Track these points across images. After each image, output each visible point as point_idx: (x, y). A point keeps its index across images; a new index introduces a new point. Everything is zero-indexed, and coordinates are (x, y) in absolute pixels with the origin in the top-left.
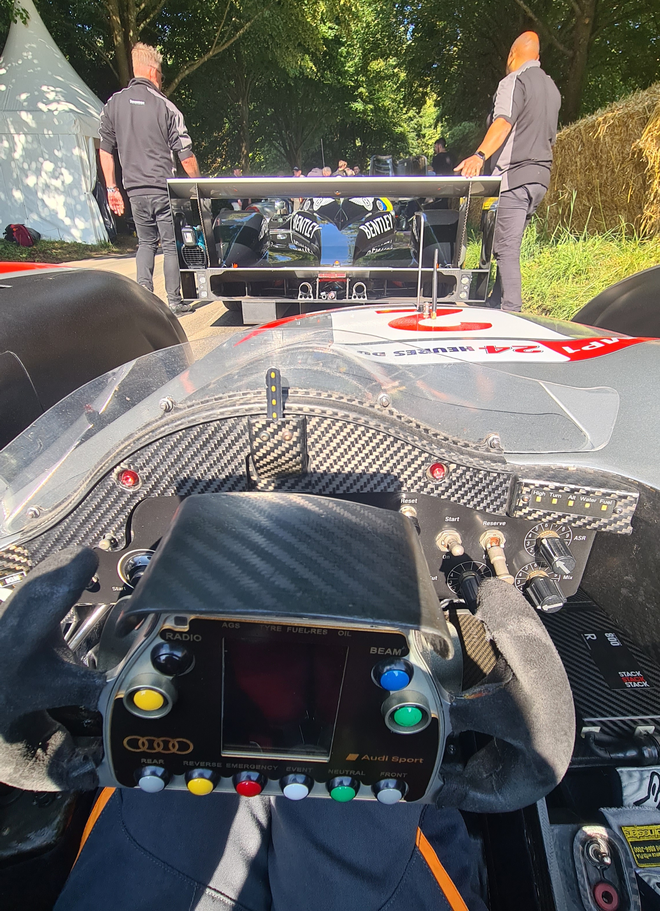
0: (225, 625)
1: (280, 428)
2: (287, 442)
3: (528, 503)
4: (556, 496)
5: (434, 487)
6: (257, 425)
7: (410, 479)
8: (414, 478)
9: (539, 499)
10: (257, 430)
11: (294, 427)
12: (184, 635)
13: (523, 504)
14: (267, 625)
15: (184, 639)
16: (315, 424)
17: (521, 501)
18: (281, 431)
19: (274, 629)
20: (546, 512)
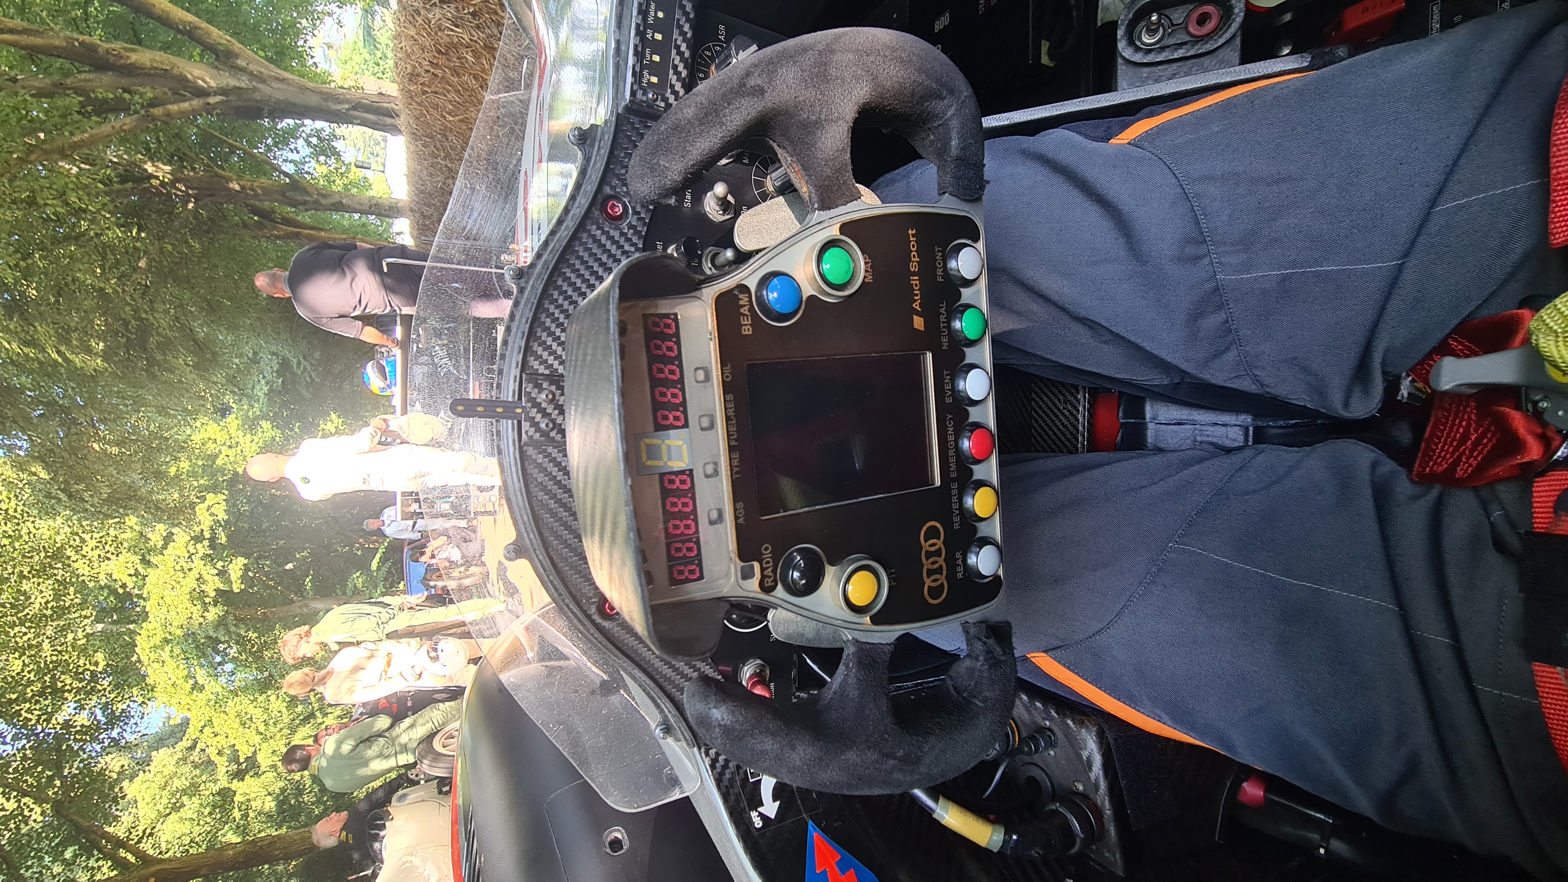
0: (741, 521)
1: (536, 405)
2: (557, 398)
3: (660, 94)
4: (648, 56)
5: (635, 217)
6: (530, 434)
7: (622, 247)
8: (622, 241)
9: (654, 80)
10: (538, 435)
11: (535, 387)
12: (765, 566)
13: (662, 100)
14: (731, 470)
15: (771, 564)
16: (537, 362)
17: (658, 103)
18: (541, 403)
19: (736, 461)
20: (671, 72)
